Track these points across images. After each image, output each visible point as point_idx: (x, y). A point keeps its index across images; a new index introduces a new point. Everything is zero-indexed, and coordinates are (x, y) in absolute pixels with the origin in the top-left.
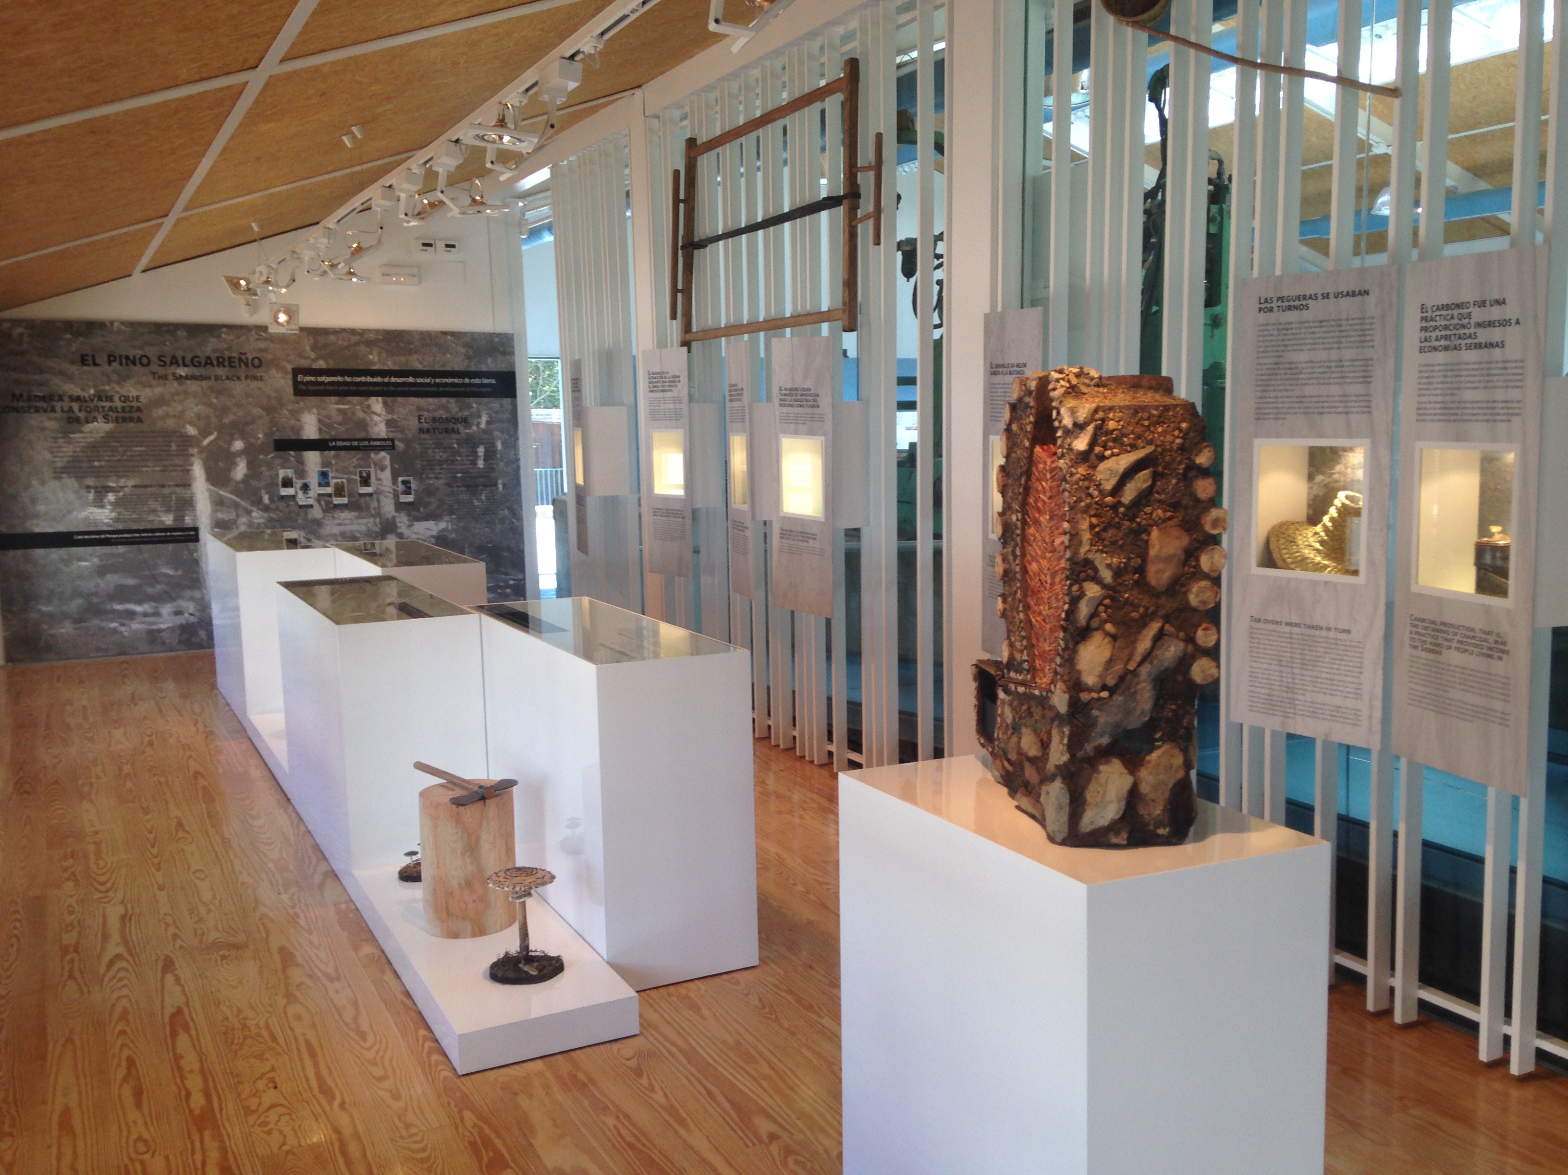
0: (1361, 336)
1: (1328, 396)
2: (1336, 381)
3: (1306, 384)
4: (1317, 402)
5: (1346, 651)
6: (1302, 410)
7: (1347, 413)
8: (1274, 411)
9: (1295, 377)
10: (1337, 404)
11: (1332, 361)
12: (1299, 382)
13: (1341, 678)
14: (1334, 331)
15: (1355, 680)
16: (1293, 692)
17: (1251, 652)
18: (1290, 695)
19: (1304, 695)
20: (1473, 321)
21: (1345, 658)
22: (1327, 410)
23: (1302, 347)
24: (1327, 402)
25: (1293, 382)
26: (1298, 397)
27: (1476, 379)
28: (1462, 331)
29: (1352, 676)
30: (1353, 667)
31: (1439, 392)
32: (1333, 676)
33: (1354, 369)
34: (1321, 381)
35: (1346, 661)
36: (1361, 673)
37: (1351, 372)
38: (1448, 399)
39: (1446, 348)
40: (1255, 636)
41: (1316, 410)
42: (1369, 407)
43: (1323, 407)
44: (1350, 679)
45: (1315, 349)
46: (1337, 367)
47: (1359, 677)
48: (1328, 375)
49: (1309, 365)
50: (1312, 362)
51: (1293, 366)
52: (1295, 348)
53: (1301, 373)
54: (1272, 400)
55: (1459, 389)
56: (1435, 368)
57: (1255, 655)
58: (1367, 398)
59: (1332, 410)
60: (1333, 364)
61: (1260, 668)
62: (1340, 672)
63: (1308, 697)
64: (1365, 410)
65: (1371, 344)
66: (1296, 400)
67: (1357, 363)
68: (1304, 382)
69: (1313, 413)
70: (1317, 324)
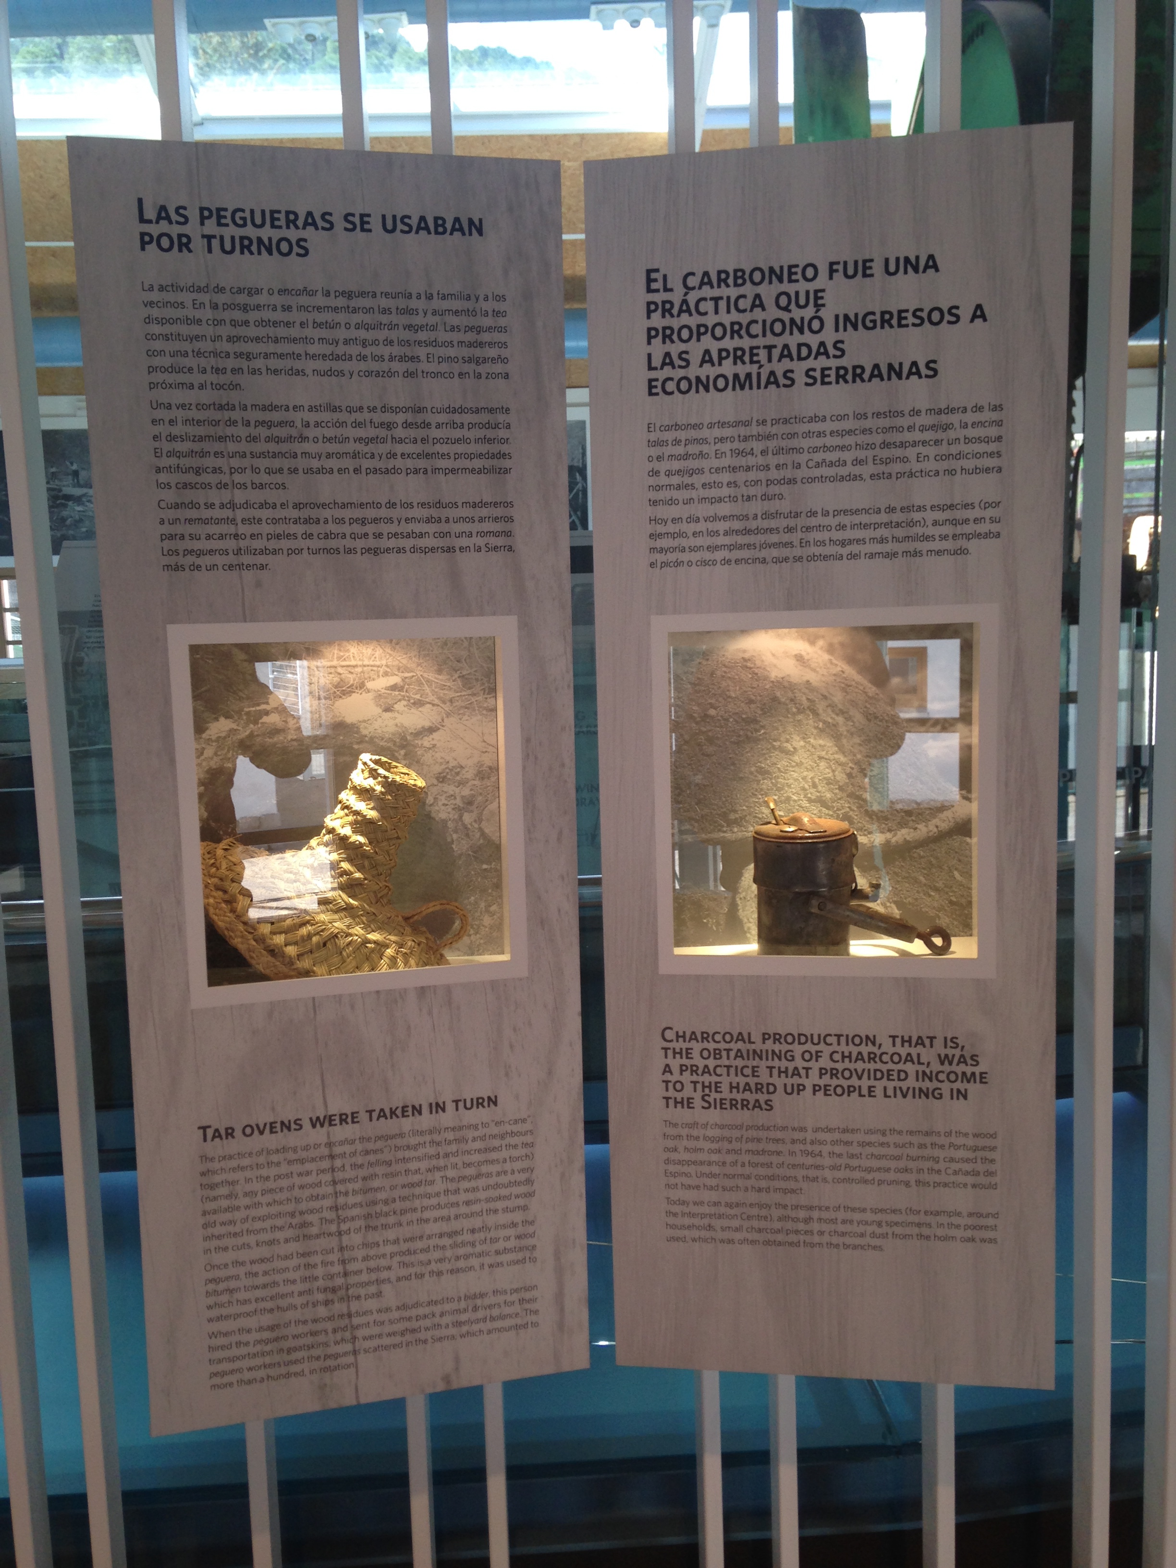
0: (471, 345)
1: (391, 505)
2: (410, 463)
3: (320, 471)
4: (363, 522)
5: (486, 1150)
6: (315, 544)
7: (450, 550)
8: (231, 544)
9: (284, 447)
10: (418, 528)
11: (395, 410)
12: (301, 463)
13: (477, 1222)
14: (392, 327)
15: (518, 1217)
16: (347, 1299)
17: (205, 1226)
18: (339, 1308)
19: (379, 1294)
20: (827, 315)
21: (484, 1169)
22: (392, 543)
23: (298, 365)
24: (390, 520)
25: (276, 463)
26: (297, 506)
27: (848, 456)
28: (793, 340)
29: (506, 1210)
30: (510, 1184)
31: (725, 491)
32: (455, 1225)
33: (457, 433)
34: (366, 464)
35: (489, 1175)
36: (530, 1195)
37: (447, 441)
38: (756, 507)
39: (741, 383)
40: (217, 1179)
41: (360, 544)
42: (508, 534)
43: (379, 536)
44: (503, 1218)
45: (341, 373)
46: (407, 425)
47: (525, 1208)
48: (383, 449)
49: (325, 416)
50: (334, 409)
51: (276, 416)
52: (274, 363)
53: (303, 439)
54: (217, 513)
55: (792, 481)
56: (705, 433)
57: (219, 1230)
58: (499, 512)
59: (408, 543)
60: (400, 418)
61: (238, 1263)
62: (476, 1208)
63: (390, 1297)
64: (499, 541)
65: (499, 368)
66: (295, 514)
67: (467, 418)
68: (315, 464)
69: (350, 551)
70: (341, 302)
